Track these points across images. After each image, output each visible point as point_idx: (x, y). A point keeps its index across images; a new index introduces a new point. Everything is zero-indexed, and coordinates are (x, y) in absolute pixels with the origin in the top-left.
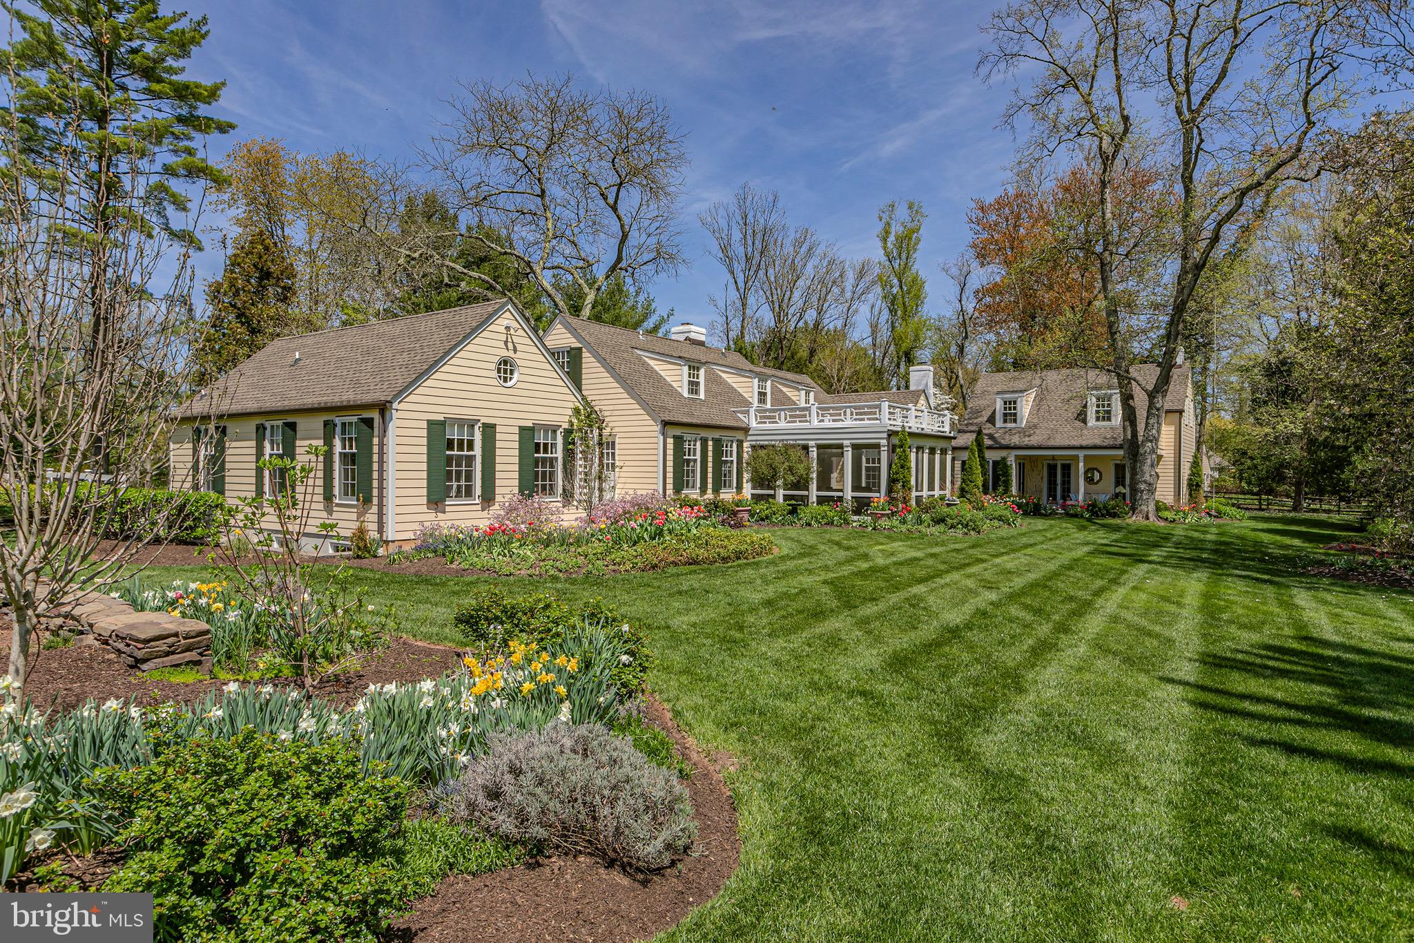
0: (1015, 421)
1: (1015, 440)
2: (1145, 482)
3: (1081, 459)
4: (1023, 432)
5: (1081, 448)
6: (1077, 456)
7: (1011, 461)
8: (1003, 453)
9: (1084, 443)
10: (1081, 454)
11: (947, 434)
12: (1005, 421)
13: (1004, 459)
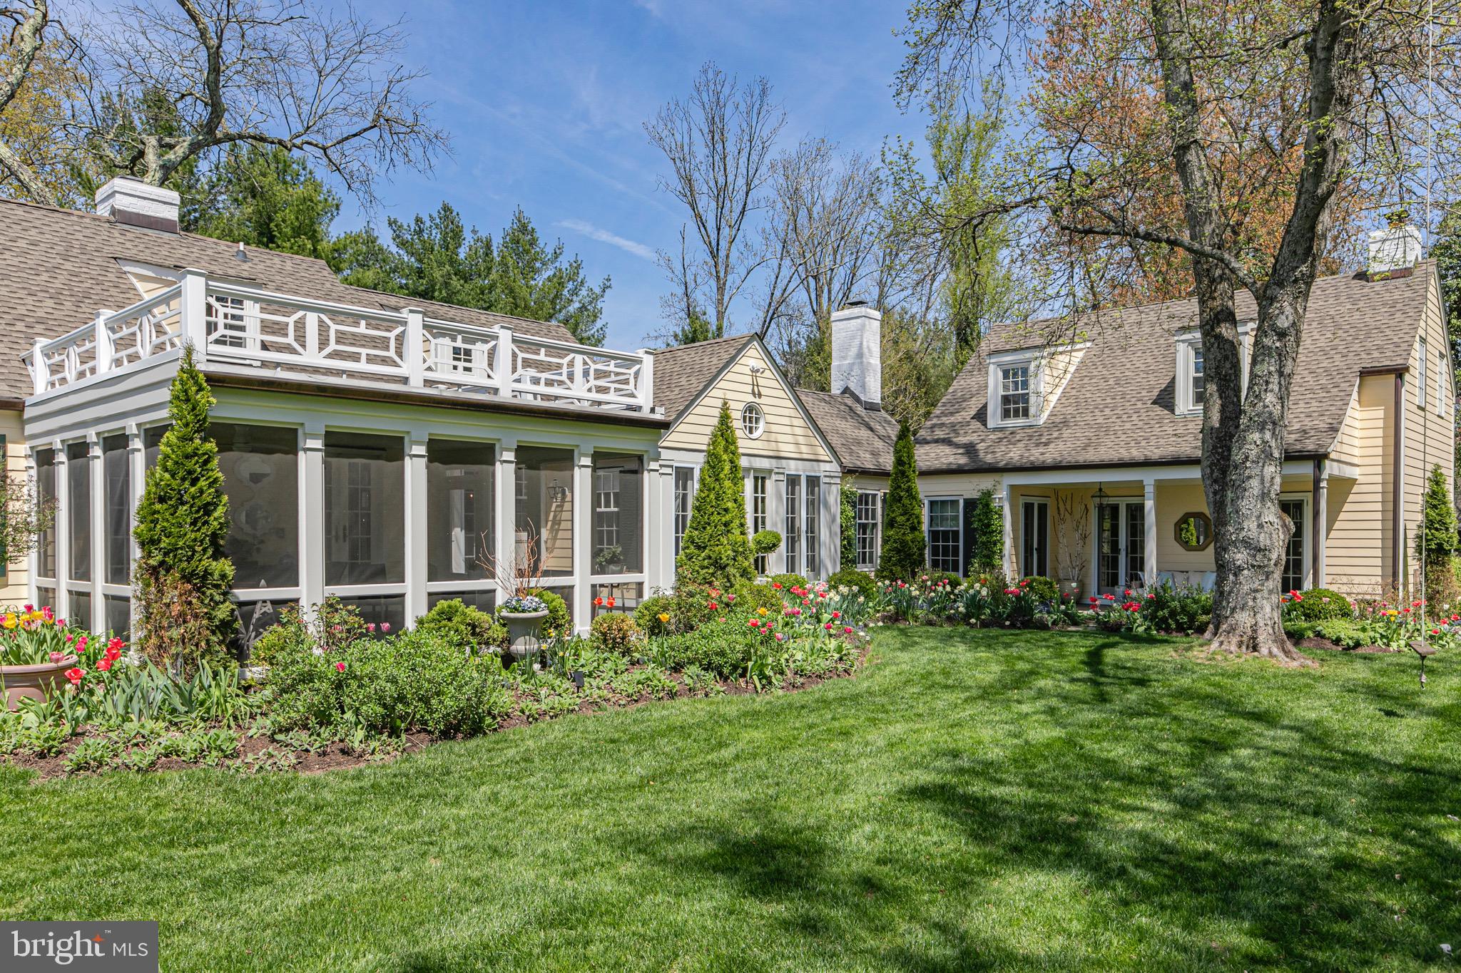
0: (1026, 413)
1: (1015, 454)
2: (1247, 543)
3: (1149, 490)
4: (1037, 436)
5: (1147, 464)
6: (1140, 484)
7: (1001, 498)
8: (985, 483)
9: (1155, 454)
10: (1148, 478)
11: (645, 414)
12: (1006, 414)
13: (988, 494)
